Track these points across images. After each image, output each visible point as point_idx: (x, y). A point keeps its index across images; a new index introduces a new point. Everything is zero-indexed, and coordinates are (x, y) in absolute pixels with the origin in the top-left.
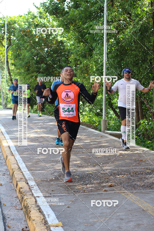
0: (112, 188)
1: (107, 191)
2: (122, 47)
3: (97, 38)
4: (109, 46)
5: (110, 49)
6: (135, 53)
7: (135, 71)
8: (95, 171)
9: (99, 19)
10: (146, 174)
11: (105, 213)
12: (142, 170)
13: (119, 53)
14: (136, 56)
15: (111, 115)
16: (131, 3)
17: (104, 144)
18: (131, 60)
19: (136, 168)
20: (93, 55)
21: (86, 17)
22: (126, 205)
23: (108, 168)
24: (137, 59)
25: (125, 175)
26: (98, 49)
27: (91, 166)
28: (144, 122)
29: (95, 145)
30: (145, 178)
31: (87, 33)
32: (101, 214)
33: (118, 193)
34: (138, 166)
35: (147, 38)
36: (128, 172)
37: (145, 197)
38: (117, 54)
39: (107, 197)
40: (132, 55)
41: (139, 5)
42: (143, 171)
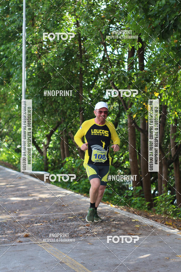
0: (28, 238)
1: (22, 242)
2: (44, 73)
3: (15, 62)
4: (29, 72)
5: (30, 76)
6: (59, 80)
7: (59, 101)
8: (10, 219)
9: (17, 40)
10: (68, 221)
11: (18, 267)
12: (64, 216)
13: (40, 80)
14: (60, 84)
15: (34, 151)
16: (54, 23)
17: (22, 187)
18: (54, 88)
19: (57, 215)
20: (11, 82)
21: (3, 38)
22: (42, 257)
23: (25, 215)
24: (61, 87)
25: (44, 223)
26: (16, 75)
27: (5, 214)
28: (70, 160)
29: (11, 189)
30: (66, 225)
31: (4, 56)
32: (13, 268)
33: (35, 244)
34: (59, 212)
35: (72, 63)
36: (47, 219)
37: (64, 247)
38: (39, 81)
39: (21, 250)
40: (56, 82)
41: (63, 25)
42: (65, 218)
